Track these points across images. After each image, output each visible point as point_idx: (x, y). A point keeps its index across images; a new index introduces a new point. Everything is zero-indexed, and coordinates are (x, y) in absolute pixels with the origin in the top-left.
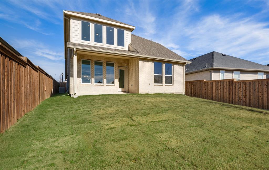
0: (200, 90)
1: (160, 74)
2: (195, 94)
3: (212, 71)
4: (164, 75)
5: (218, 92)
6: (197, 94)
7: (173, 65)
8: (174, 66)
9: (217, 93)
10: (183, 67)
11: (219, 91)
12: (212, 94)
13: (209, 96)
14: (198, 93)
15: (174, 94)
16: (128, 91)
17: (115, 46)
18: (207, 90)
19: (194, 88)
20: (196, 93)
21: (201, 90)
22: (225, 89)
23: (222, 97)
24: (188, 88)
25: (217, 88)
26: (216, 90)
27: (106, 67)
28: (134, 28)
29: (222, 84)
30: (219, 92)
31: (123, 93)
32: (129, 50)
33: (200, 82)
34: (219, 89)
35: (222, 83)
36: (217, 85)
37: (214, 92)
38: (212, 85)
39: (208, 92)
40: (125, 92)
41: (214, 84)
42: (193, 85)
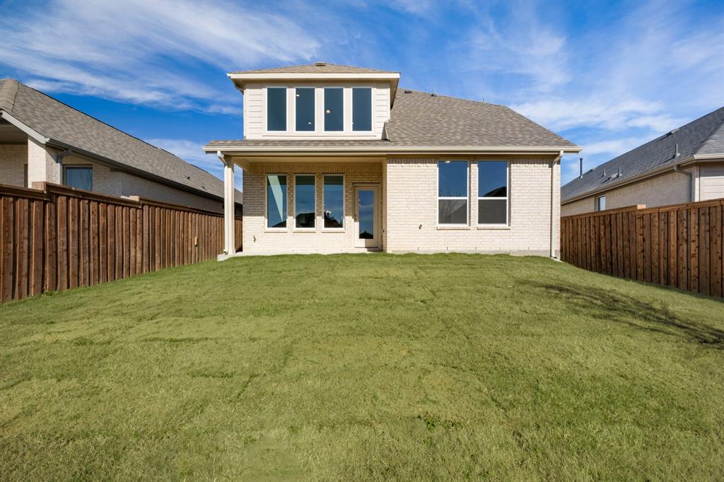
0: (626, 243)
1: (460, 196)
2: (612, 255)
3: (695, 170)
4: (474, 198)
5: (688, 251)
6: (617, 256)
7: (510, 164)
8: (512, 168)
9: (685, 254)
10: (551, 166)
11: (693, 246)
12: (668, 259)
13: (657, 264)
14: (620, 253)
15: (511, 255)
16: (382, 245)
17: (348, 131)
18: (647, 241)
19: (608, 235)
20: (614, 253)
21: (629, 241)
22: (716, 241)
23: (702, 268)
24: (590, 237)
25: (685, 234)
26: (680, 242)
27: (323, 186)
28: (397, 76)
29: (702, 218)
30: (693, 252)
31: (365, 251)
32: (384, 139)
33: (625, 215)
34: (693, 238)
35: (703, 214)
36: (685, 225)
37: (673, 249)
38: (668, 223)
39: (651, 249)
40: (372, 249)
41: (673, 218)
42: (604, 224)
